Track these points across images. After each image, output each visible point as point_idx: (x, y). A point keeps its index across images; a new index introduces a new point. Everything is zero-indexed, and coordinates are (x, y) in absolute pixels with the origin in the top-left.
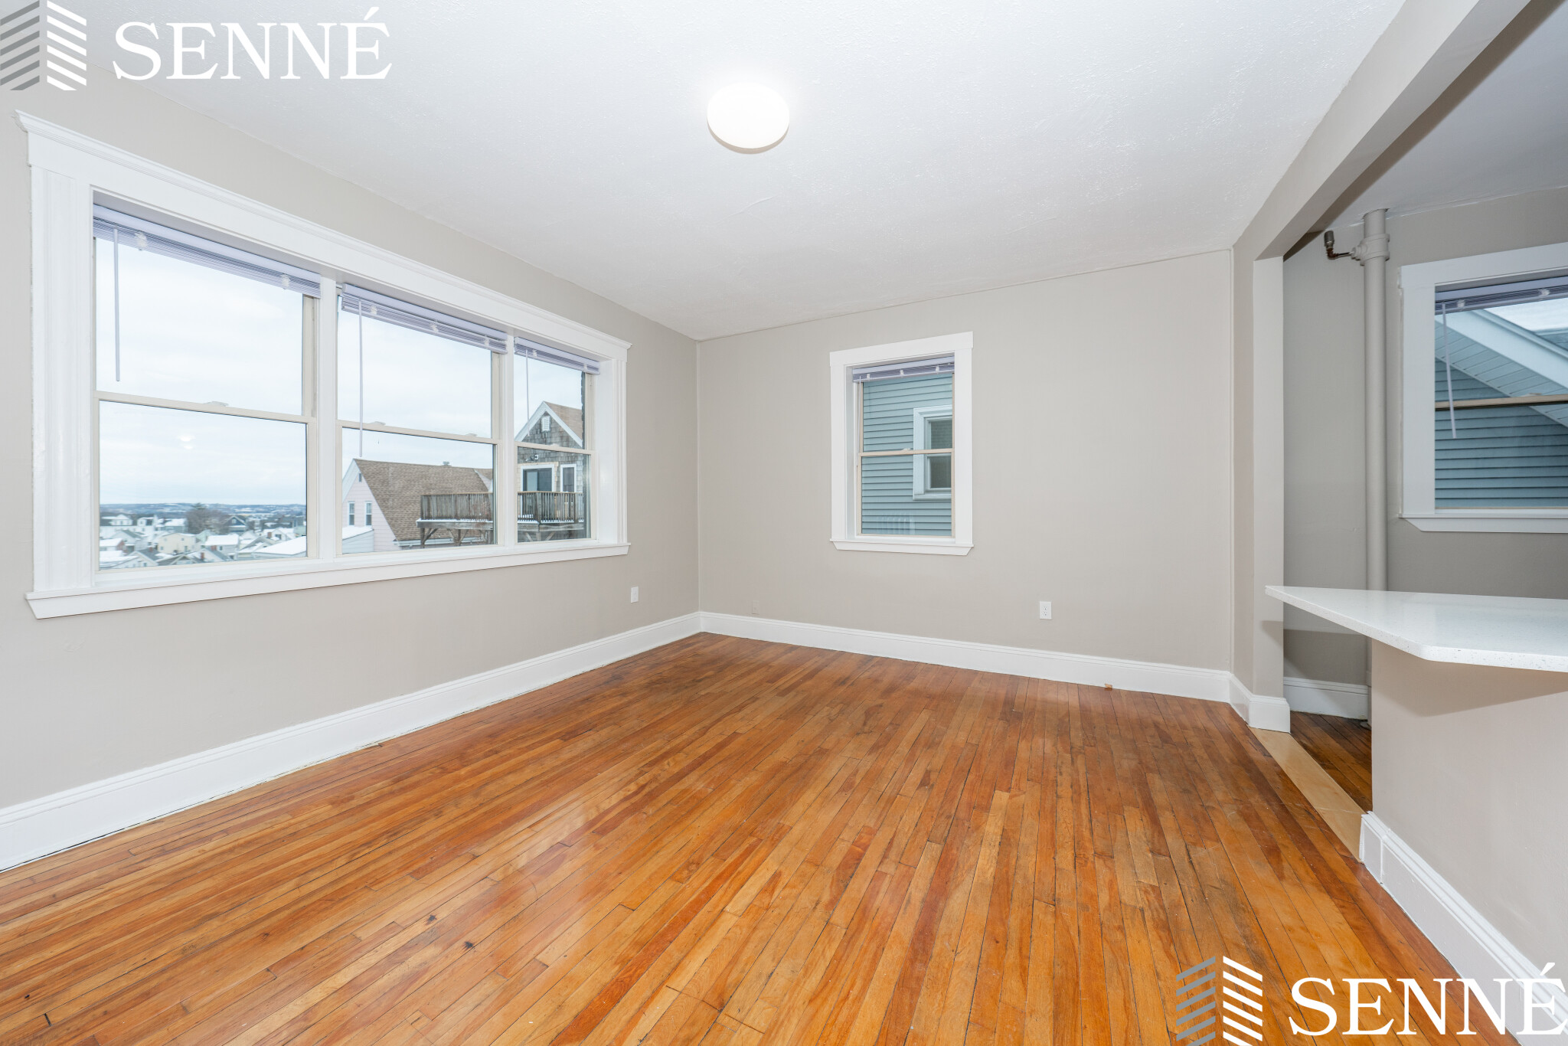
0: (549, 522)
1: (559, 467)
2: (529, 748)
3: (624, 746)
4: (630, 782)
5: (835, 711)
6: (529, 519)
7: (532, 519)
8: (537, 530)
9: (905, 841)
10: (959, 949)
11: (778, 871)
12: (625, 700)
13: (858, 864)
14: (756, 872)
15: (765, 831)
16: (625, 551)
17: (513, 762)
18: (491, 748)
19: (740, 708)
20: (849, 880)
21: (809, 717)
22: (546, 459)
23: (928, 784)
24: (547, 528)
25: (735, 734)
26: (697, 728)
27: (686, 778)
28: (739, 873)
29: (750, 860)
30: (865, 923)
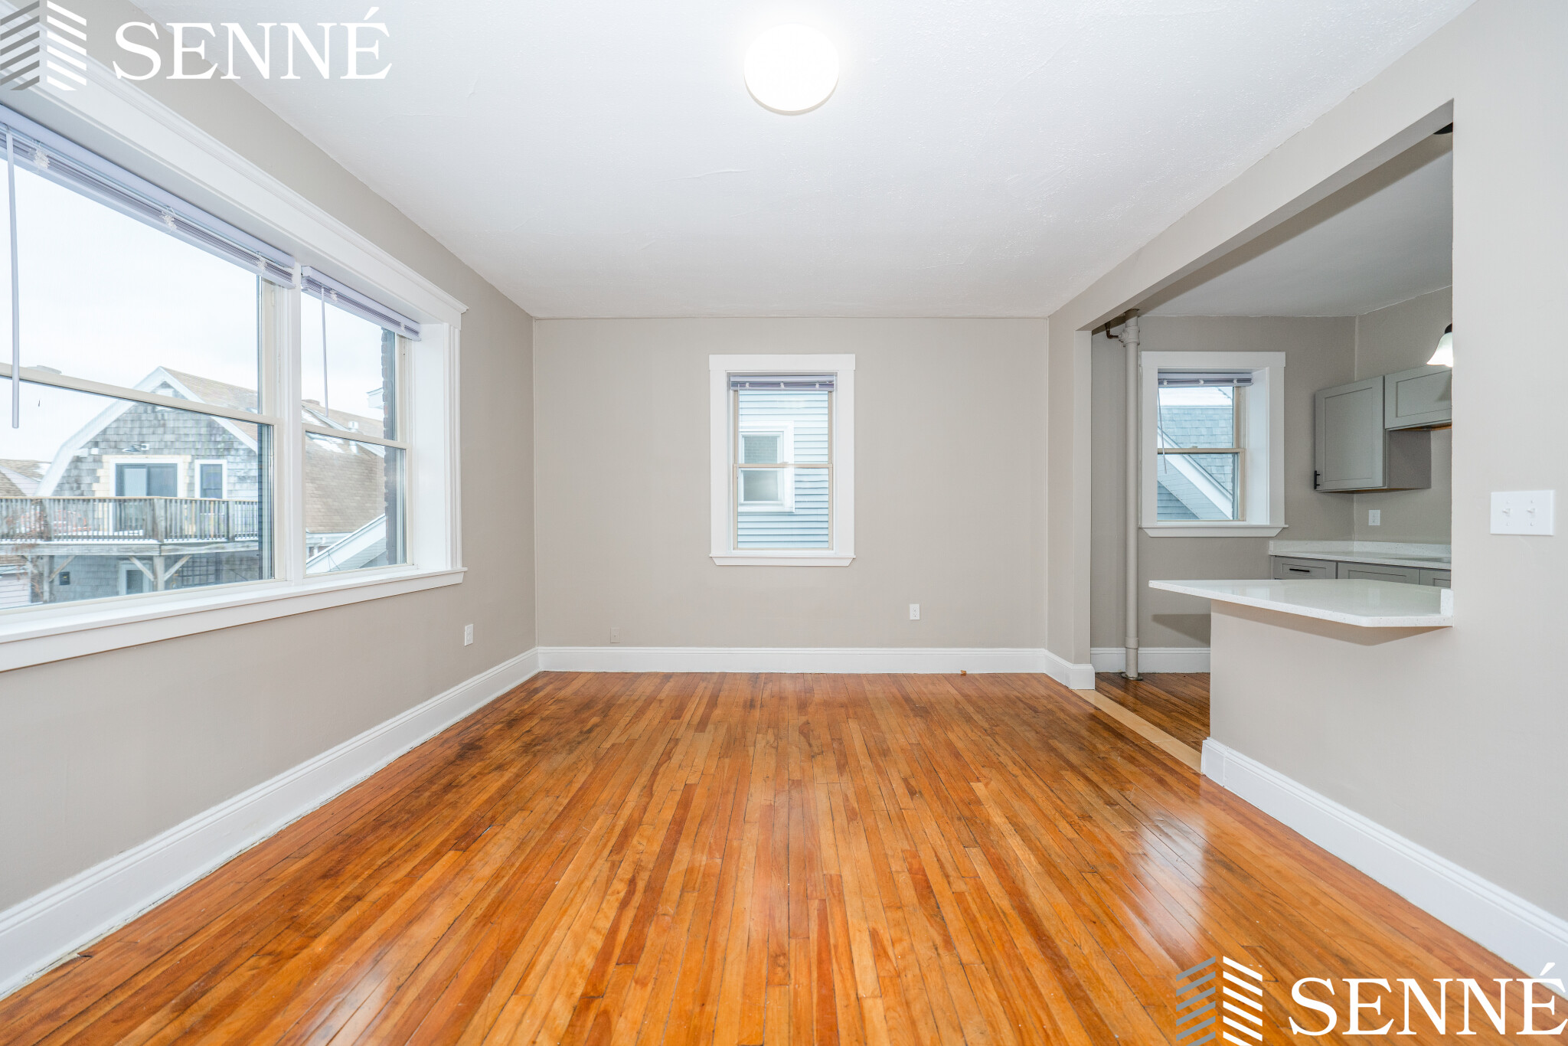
0: (180, 541)
1: (191, 463)
2: (412, 877)
3: (561, 835)
4: (609, 882)
5: (771, 737)
6: (139, 538)
7: (145, 537)
8: (156, 553)
9: (948, 854)
10: (1078, 941)
11: (871, 929)
12: (508, 775)
13: (932, 891)
14: (852, 939)
15: (818, 888)
16: (459, 579)
17: (401, 904)
18: (343, 895)
19: (668, 755)
20: (940, 912)
21: (751, 750)
22: (166, 451)
23: (916, 792)
24: (177, 550)
25: (688, 789)
26: (635, 791)
27: (677, 854)
28: (836, 947)
29: (833, 927)
30: (992, 950)
